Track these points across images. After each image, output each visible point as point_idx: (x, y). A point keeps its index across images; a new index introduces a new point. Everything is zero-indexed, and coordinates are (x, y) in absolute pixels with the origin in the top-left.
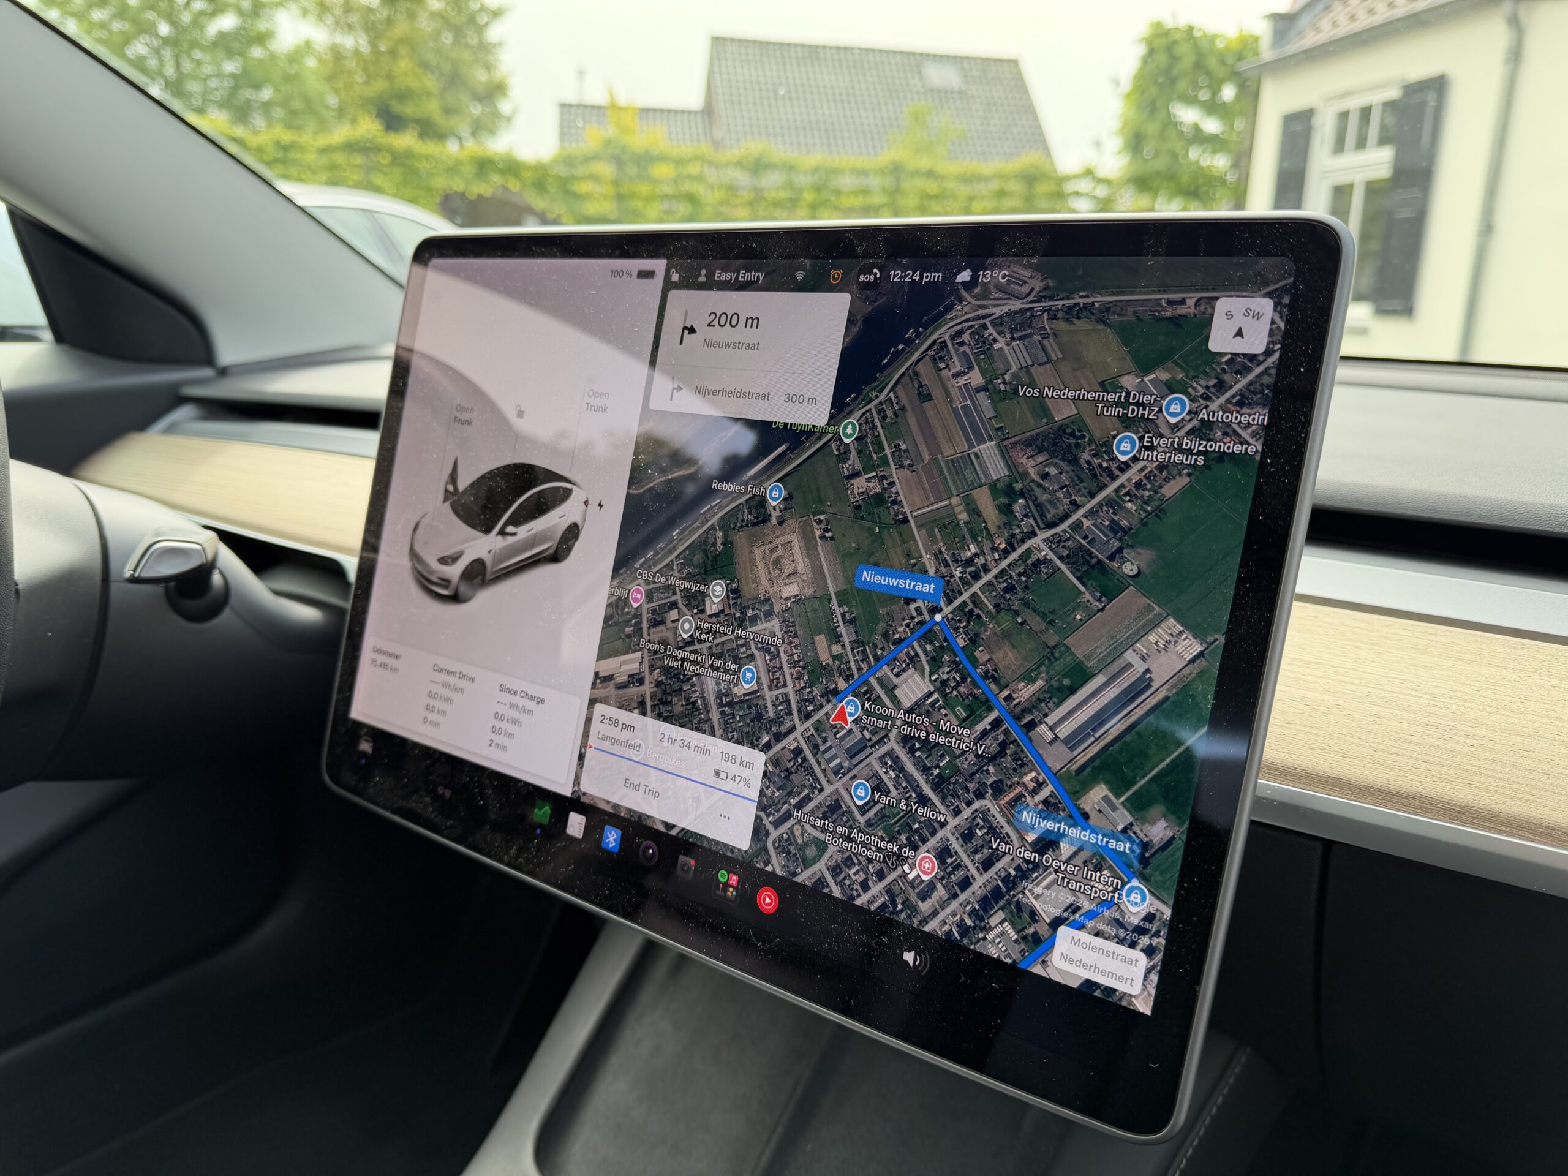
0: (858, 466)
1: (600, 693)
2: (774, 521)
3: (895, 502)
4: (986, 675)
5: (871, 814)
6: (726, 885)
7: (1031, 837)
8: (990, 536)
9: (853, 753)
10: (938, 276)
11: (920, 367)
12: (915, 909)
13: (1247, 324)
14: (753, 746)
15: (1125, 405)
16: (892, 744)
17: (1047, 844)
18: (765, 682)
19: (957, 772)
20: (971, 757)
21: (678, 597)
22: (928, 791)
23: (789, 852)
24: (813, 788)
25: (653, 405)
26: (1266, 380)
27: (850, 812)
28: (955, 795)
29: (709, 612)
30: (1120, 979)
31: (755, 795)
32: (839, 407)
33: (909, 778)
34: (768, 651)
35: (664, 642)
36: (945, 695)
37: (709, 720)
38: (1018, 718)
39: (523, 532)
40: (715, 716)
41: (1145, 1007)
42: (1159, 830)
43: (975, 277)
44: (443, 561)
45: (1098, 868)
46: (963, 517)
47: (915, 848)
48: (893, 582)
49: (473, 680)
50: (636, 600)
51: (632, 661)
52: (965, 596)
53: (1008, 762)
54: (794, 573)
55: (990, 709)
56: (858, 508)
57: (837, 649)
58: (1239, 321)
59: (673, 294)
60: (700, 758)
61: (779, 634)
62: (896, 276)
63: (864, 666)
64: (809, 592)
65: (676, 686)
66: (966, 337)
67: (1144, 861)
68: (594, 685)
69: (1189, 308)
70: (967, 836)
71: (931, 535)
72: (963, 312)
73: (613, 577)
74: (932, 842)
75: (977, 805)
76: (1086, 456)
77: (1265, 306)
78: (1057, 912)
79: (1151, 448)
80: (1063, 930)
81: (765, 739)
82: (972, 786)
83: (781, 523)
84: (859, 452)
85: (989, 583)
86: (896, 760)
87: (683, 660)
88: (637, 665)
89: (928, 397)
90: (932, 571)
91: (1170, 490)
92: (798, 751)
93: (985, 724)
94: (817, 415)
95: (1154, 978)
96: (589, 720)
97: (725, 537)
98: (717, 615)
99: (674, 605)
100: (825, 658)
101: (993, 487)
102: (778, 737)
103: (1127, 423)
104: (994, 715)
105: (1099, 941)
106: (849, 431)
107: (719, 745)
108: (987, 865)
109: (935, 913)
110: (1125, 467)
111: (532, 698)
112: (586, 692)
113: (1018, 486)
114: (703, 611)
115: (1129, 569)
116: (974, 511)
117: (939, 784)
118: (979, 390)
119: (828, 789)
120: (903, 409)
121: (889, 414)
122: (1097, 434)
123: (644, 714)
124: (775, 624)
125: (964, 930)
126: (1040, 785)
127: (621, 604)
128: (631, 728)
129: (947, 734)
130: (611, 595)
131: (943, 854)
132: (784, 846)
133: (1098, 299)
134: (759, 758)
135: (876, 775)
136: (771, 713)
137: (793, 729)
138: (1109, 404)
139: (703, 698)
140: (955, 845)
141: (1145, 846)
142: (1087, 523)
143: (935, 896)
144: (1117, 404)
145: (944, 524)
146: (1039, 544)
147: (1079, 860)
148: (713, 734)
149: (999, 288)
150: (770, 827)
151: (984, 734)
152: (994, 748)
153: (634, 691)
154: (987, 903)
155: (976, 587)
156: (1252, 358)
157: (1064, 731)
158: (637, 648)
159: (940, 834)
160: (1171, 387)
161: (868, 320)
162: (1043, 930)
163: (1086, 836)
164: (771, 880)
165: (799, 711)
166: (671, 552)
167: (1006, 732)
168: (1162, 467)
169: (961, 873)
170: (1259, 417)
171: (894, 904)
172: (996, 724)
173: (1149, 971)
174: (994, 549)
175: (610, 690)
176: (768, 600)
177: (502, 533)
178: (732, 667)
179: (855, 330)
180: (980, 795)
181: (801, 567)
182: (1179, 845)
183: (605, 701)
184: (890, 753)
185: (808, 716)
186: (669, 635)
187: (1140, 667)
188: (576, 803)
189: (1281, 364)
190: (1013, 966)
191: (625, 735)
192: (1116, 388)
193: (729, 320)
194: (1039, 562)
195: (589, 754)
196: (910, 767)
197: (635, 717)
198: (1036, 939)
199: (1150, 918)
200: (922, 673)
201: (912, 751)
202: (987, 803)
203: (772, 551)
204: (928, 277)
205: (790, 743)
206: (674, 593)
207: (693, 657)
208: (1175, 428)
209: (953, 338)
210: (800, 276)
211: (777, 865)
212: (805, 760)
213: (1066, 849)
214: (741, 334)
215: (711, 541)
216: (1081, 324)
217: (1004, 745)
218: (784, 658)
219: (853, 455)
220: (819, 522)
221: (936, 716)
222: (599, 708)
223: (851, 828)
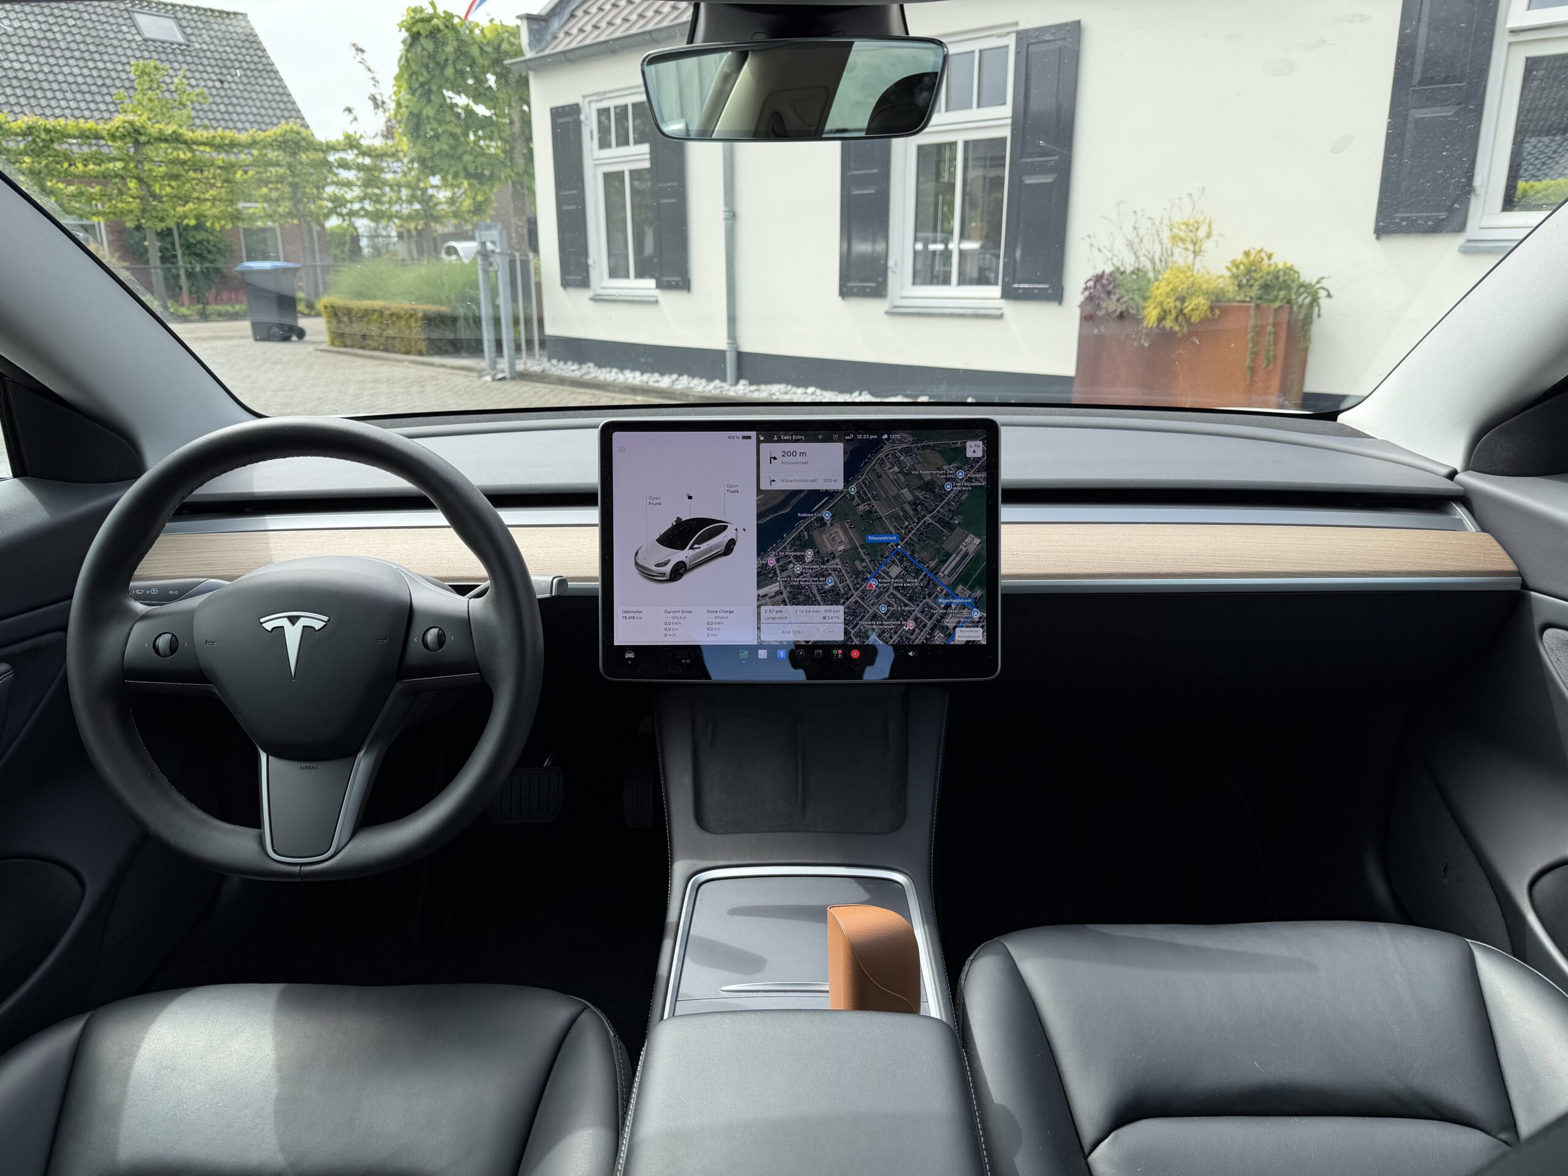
0: (859, 502)
1: (762, 602)
2: (829, 525)
3: (876, 512)
4: (919, 562)
5: (888, 614)
6: (837, 654)
7: (942, 606)
8: (911, 518)
9: (878, 597)
10: (876, 437)
11: (875, 467)
12: (910, 639)
13: (976, 449)
14: (837, 604)
15: (946, 474)
16: (891, 590)
17: (948, 606)
18: (838, 582)
19: (916, 593)
20: (919, 588)
21: (792, 559)
22: (907, 602)
23: (860, 636)
24: (865, 612)
25: (762, 488)
26: (984, 464)
27: (881, 616)
28: (916, 600)
29: (807, 562)
30: (976, 637)
31: (842, 620)
32: (847, 482)
33: (900, 600)
34: (837, 570)
35: (789, 577)
36: (906, 571)
37: (816, 600)
38: (932, 572)
39: (704, 546)
40: (819, 598)
41: (984, 643)
42: (978, 593)
43: (889, 437)
44: (658, 565)
45: (964, 609)
46: (901, 514)
47: (906, 620)
48: (881, 538)
49: (691, 612)
50: (772, 563)
51: (776, 586)
52: (907, 539)
53: (931, 586)
54: (842, 541)
55: (922, 572)
56: (862, 516)
57: (864, 564)
58: (974, 448)
59: (762, 445)
60: (815, 614)
61: (840, 563)
62: (860, 437)
63: (876, 568)
64: (849, 547)
65: (799, 591)
66: (890, 456)
67: (976, 603)
68: (758, 600)
69: (959, 445)
70: (923, 612)
71: (891, 521)
72: (887, 448)
73: (758, 557)
74: (911, 617)
75: (924, 601)
76: (937, 490)
77: (980, 443)
78: (954, 625)
79: (956, 486)
80: (957, 629)
81: (842, 601)
82: (921, 596)
83: (832, 525)
84: (858, 497)
85: (914, 533)
86: (894, 595)
87: (799, 581)
88: (778, 588)
89: (881, 476)
90: (894, 533)
91: (964, 497)
92: (856, 602)
93: (922, 577)
94: (839, 485)
95: (985, 634)
96: (759, 614)
97: (808, 534)
98: (811, 562)
99: (790, 562)
100: (860, 568)
101: (909, 503)
102: (847, 599)
103: (948, 480)
104: (924, 573)
105: (968, 629)
106: (853, 490)
107: (823, 608)
108: (930, 618)
109: (917, 638)
110: (949, 492)
111: (726, 612)
112: (755, 603)
113: (917, 502)
114: (805, 562)
115: (956, 522)
116: (905, 511)
117: (910, 599)
118: (898, 473)
119: (871, 611)
120: (872, 481)
121: (867, 483)
122: (939, 484)
123: (786, 605)
124: (838, 560)
125: (927, 639)
126: (942, 590)
127: (764, 566)
128: (781, 611)
129: (910, 583)
130: (758, 564)
131: (916, 619)
132: (857, 635)
133: (931, 443)
134: (841, 608)
135: (888, 602)
136: (843, 592)
137: (853, 594)
138: (941, 475)
139: (812, 593)
140: (919, 615)
141: (975, 599)
142: (941, 510)
143: (916, 633)
144: (943, 474)
145: (895, 517)
146: (928, 518)
147: (958, 608)
148: (819, 604)
149: (898, 440)
150: (851, 630)
151: (922, 579)
152: (926, 583)
153: (779, 598)
154: (933, 629)
155: (910, 535)
156: (979, 458)
157: (946, 573)
158: (776, 581)
159: (914, 614)
160: (958, 468)
161: (852, 452)
162: (951, 631)
163: (958, 601)
164: (856, 647)
165: (854, 588)
166: (784, 543)
167: (929, 577)
168: (960, 491)
169: (923, 623)
170: (984, 475)
171: (902, 639)
172: (925, 575)
173: (983, 632)
174: (914, 522)
175: (767, 599)
176: (832, 553)
177: (692, 548)
178: (821, 579)
179: (847, 456)
180: (924, 598)
181: (843, 539)
182: (985, 596)
183: (766, 604)
184: (891, 594)
185: (858, 589)
186: (791, 573)
187: (965, 549)
188: (761, 646)
189: (987, 459)
190: (945, 644)
191: (779, 615)
192: (942, 470)
193: (793, 454)
194: (929, 524)
195: (762, 626)
196: (899, 596)
197: (782, 607)
198: (950, 634)
199: (981, 618)
200: (897, 566)
201: (899, 591)
202: (927, 600)
203: (830, 536)
204: (871, 437)
205: (852, 600)
206: (789, 558)
207: (804, 579)
208: (961, 480)
209: (885, 457)
210: (820, 437)
211: (856, 641)
212: (860, 604)
213: (953, 606)
214: (798, 458)
215: (802, 536)
216: (928, 451)
217: (929, 581)
218: (844, 572)
219: (856, 498)
220: (848, 522)
221: (905, 578)
222: (763, 608)
223: (882, 621)
